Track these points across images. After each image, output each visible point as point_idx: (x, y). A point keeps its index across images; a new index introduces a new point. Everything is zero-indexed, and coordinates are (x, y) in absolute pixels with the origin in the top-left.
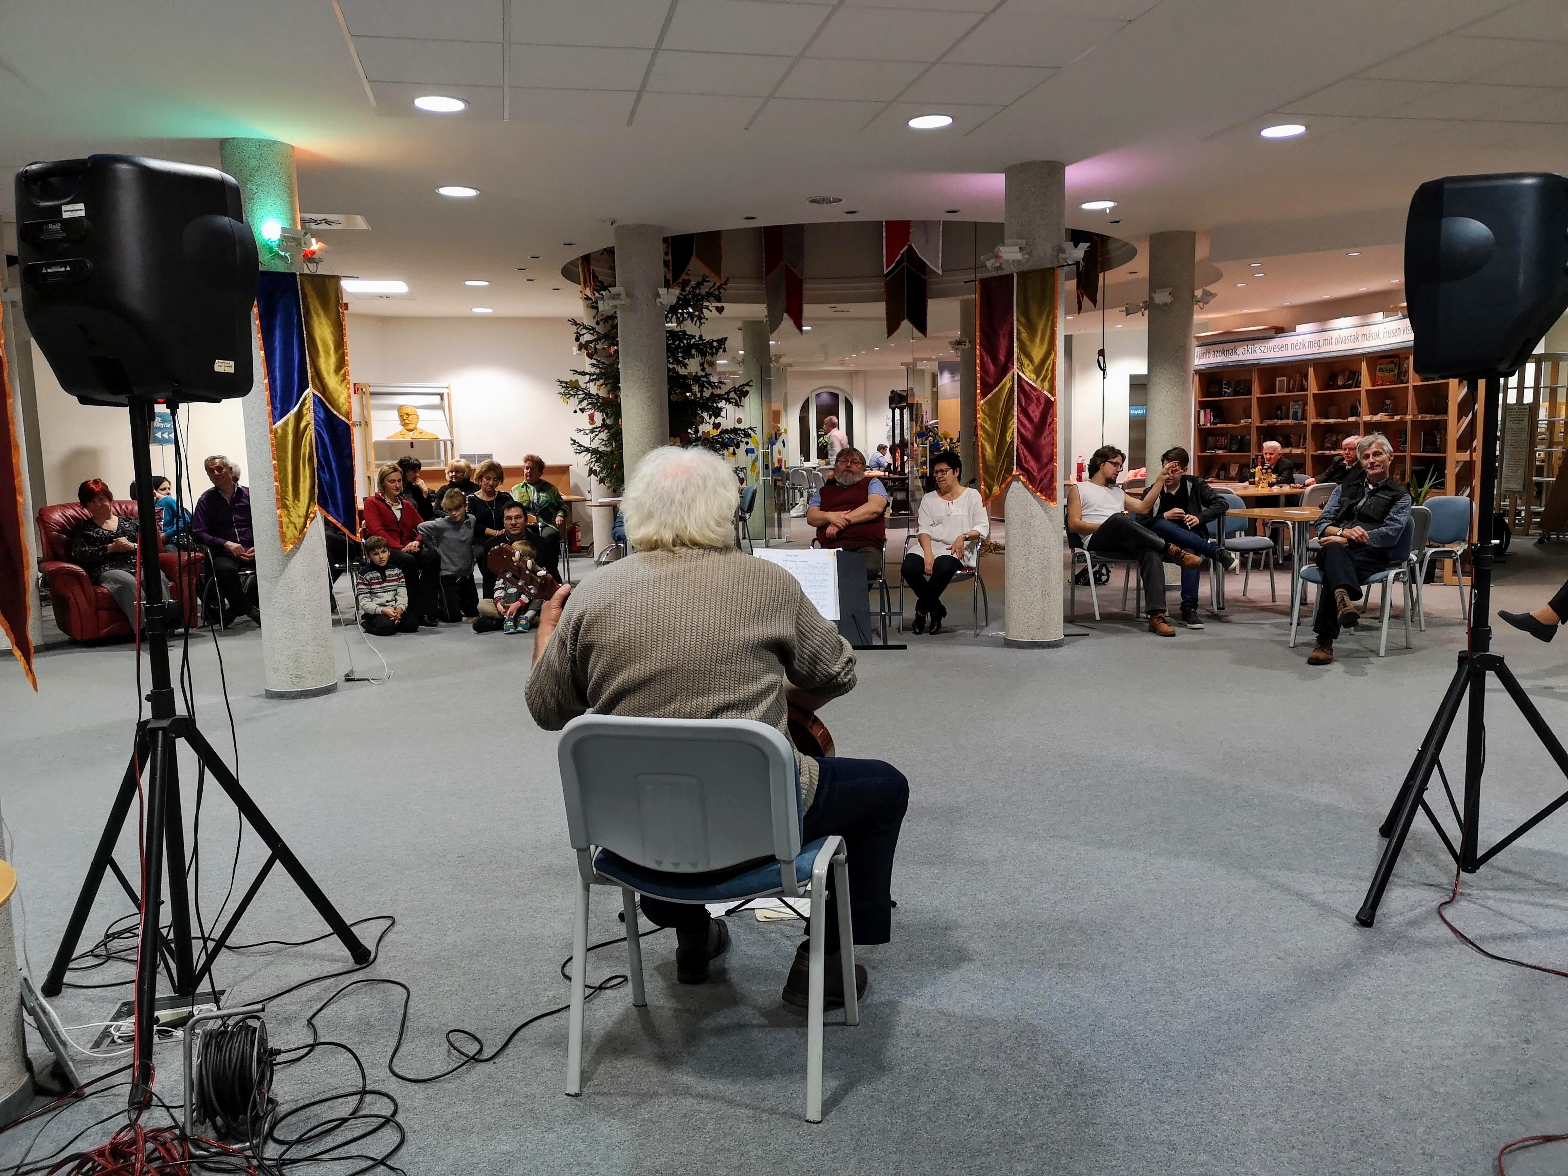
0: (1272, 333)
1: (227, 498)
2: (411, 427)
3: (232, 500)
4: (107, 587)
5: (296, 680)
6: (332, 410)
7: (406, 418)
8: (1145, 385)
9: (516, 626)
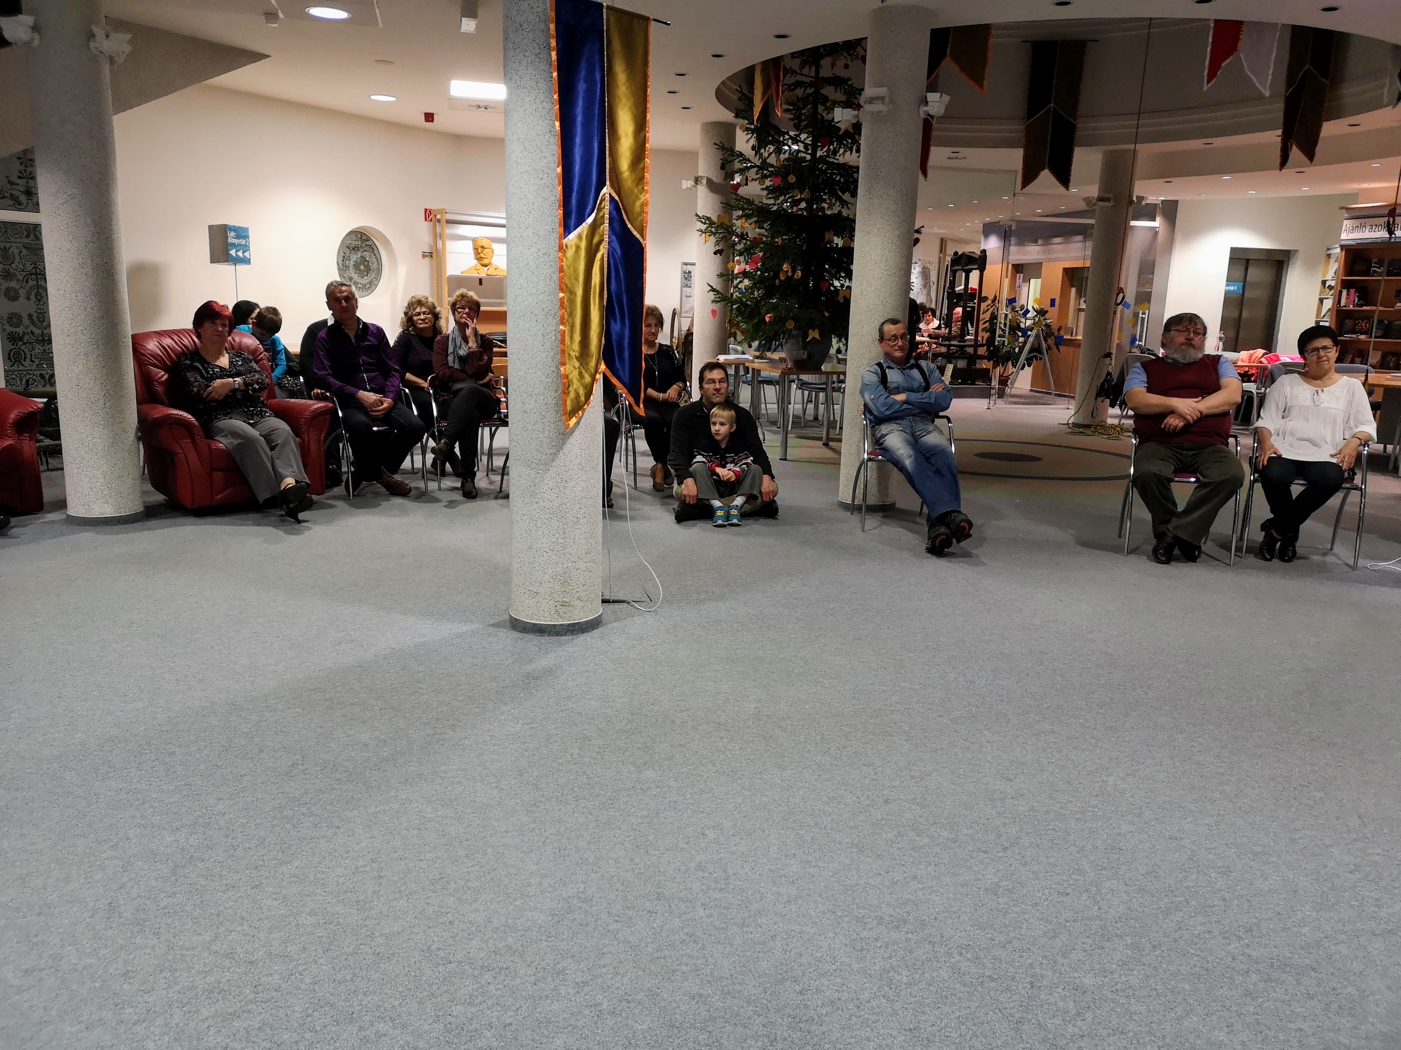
1: (352, 334)
2: (486, 261)
3: (357, 336)
4: (223, 443)
5: (562, 610)
6: (627, 222)
7: (480, 251)
8: (1248, 260)
9: (728, 517)
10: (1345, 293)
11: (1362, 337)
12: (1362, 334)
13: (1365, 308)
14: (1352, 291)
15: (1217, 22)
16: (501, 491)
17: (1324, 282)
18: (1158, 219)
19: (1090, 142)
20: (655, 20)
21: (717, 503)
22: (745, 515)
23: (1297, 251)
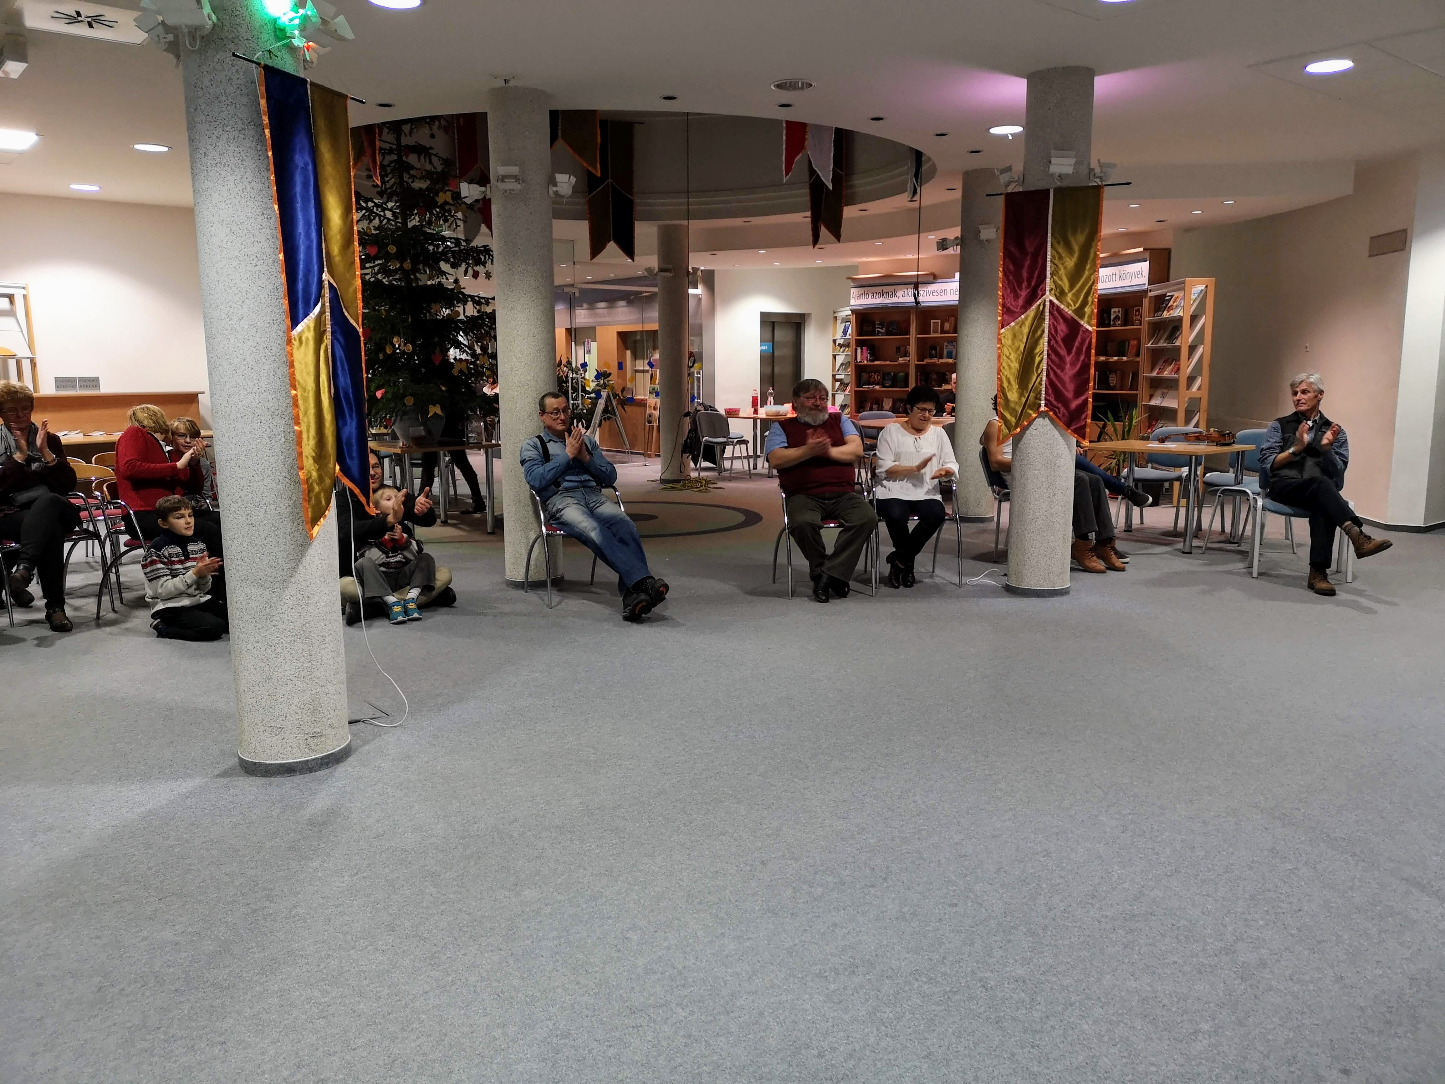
0: (931, 279)
5: (313, 743)
6: (344, 310)
8: (774, 322)
9: (406, 612)
10: (859, 350)
11: (877, 387)
12: (877, 385)
13: (876, 363)
14: (865, 348)
15: (788, 122)
16: (98, 618)
17: (834, 341)
18: (700, 286)
19: (649, 217)
20: (352, 98)
21: (391, 599)
22: (422, 607)
23: (810, 314)
